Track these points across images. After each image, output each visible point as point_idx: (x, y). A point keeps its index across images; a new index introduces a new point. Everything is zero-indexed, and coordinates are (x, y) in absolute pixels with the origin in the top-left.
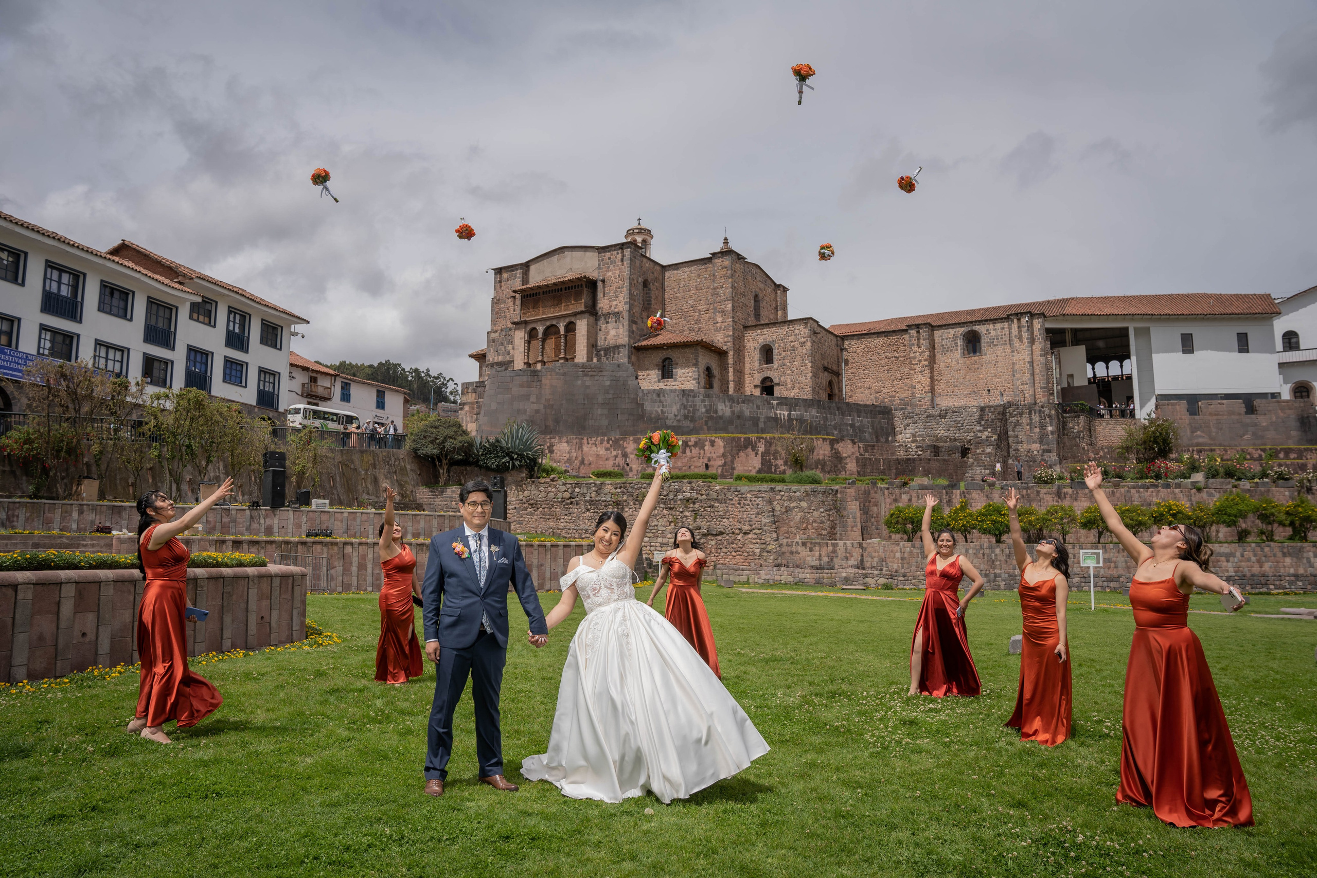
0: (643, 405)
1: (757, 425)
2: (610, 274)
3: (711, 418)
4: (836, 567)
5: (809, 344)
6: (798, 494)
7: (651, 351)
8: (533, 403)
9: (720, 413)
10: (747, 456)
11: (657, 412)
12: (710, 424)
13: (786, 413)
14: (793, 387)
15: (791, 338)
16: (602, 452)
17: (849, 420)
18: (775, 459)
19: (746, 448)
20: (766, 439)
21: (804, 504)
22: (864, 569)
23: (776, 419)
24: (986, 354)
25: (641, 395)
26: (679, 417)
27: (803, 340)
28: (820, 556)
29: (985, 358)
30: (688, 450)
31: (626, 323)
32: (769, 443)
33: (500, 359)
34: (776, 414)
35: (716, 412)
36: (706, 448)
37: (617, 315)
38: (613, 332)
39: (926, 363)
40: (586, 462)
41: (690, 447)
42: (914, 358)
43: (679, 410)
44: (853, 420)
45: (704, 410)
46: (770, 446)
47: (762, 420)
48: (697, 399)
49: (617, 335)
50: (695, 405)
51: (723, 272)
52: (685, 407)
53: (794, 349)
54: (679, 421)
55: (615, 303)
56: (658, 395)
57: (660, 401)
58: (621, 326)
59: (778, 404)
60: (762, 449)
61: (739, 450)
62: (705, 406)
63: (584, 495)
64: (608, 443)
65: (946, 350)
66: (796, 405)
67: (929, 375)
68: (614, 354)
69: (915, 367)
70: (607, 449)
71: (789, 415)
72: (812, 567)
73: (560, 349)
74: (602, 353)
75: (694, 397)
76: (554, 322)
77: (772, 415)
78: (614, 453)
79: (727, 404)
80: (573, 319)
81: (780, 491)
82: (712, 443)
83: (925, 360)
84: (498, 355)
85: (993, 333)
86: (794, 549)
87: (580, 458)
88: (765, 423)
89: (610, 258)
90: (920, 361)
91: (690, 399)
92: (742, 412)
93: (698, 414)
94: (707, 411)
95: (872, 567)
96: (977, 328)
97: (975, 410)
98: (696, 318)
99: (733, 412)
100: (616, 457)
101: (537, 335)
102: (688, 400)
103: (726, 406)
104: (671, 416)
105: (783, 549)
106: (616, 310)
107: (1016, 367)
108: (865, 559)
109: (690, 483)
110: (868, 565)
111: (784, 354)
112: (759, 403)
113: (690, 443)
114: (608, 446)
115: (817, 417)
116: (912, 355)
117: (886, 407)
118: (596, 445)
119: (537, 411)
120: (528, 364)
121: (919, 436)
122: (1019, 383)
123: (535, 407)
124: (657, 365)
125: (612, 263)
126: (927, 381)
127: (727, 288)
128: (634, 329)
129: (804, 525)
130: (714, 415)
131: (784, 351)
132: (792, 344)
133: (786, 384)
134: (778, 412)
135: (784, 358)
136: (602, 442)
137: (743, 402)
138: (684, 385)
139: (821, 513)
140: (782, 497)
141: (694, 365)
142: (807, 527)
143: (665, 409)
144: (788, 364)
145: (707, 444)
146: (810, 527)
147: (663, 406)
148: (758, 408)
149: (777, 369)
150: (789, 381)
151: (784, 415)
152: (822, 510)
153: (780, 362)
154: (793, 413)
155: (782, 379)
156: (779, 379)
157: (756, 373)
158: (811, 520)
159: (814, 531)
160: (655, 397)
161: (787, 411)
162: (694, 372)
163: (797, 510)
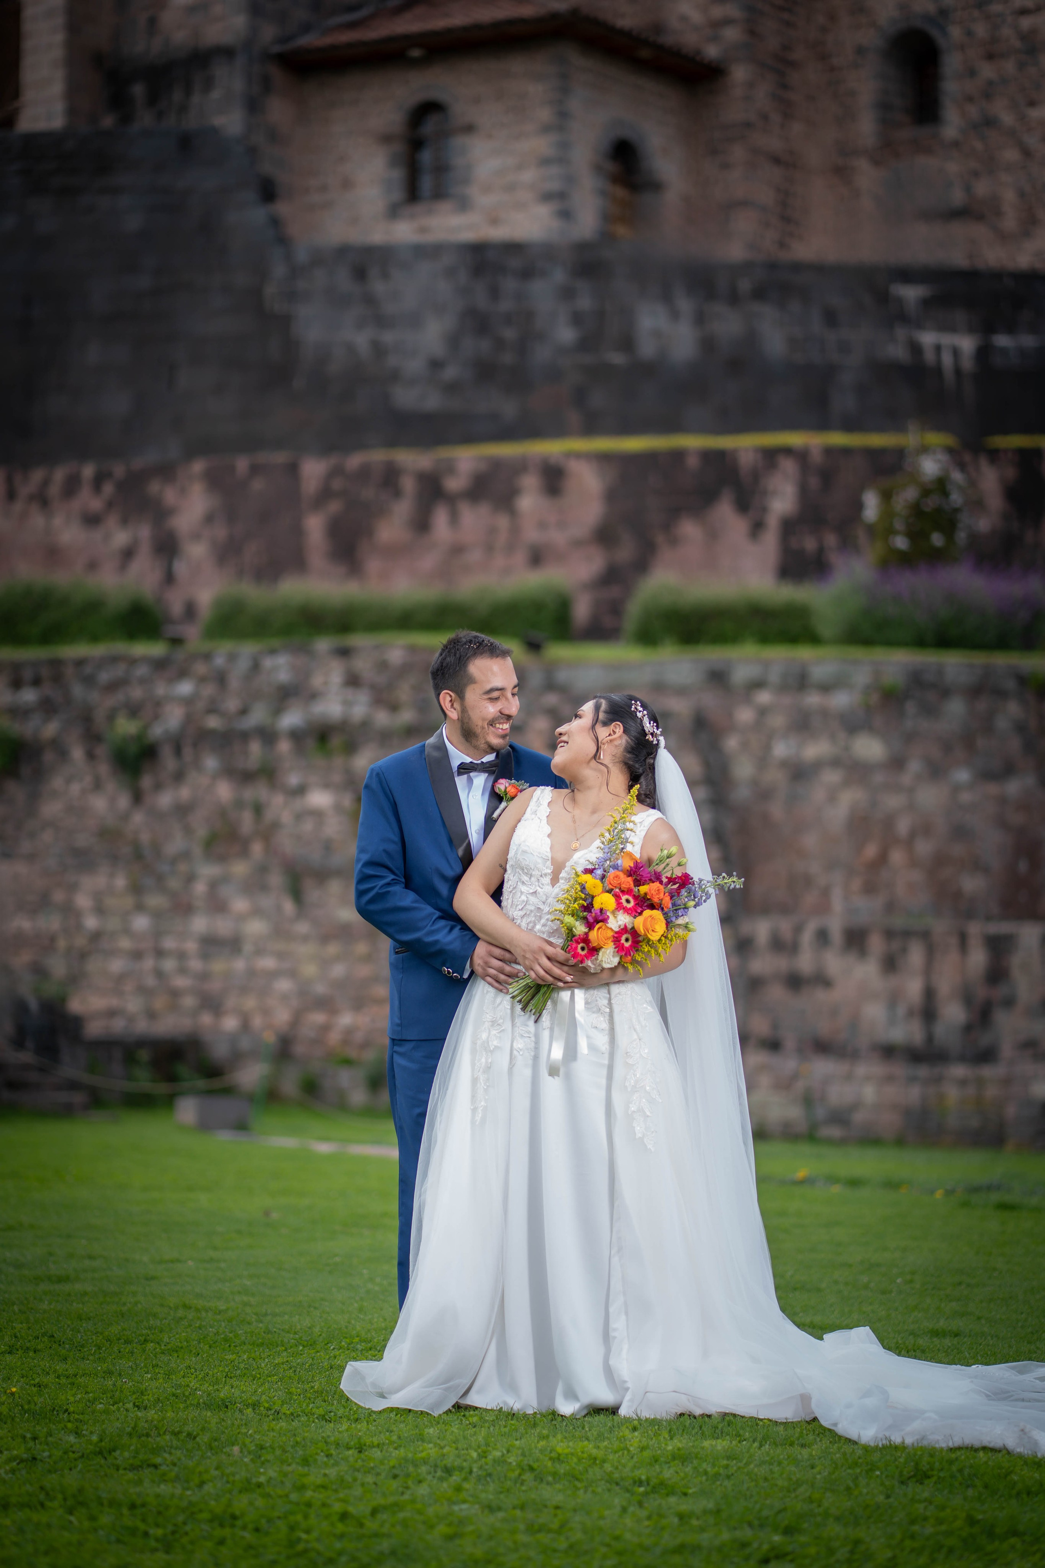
0: (285, 321)
4: (1007, 1050)
6: (841, 700)
9: (647, 349)
10: (710, 535)
11: (351, 349)
13: (967, 344)
14: (1030, 222)
16: (69, 534)
19: (709, 498)
20: (803, 455)
21: (871, 747)
25: (283, 271)
26: (451, 373)
28: (929, 994)
30: (441, 518)
34: (916, 349)
35: (627, 343)
41: (451, 498)
43: (453, 341)
45: (568, 335)
47: (846, 378)
50: (530, 315)
52: (483, 326)
54: (452, 388)
56: (360, 274)
57: (370, 300)
59: (927, 303)
62: (577, 319)
64: (98, 489)
68: (188, 90)
70: (91, 520)
71: (983, 353)
72: (888, 1051)
75: (527, 273)
77: (897, 351)
78: (121, 538)
81: (758, 684)
86: (805, 962)
92: (748, 341)
93: (542, 354)
94: (586, 344)
99: (708, 344)
100: (128, 554)
102: (495, 293)
103: (675, 317)
104: (415, 366)
109: (344, 653)
111: (987, 71)
112: (837, 302)
113: (451, 484)
114: (97, 503)
118: (45, 504)
124: (386, 139)
129: (871, 851)
130: (617, 358)
131: (990, 57)
132: (1026, 23)
133: (998, 213)
134: (928, 338)
135: (988, 93)
136: (71, 487)
137: (759, 294)
138: (494, 221)
139: (956, 789)
140: (763, 712)
141: (546, 129)
142: (882, 859)
143: (388, 337)
144: (1007, 118)
145: (530, 483)
146: (897, 857)
147: (382, 321)
148: (831, 318)
149: (956, 144)
150: (1009, 196)
151: (956, 352)
152: (962, 775)
153: (973, 111)
154: (1002, 341)
155: (982, 188)
156: (968, 189)
157: (863, 165)
158: (903, 826)
159: (917, 876)
160: (344, 280)
161: (971, 330)
162: (545, 162)
163: (831, 777)
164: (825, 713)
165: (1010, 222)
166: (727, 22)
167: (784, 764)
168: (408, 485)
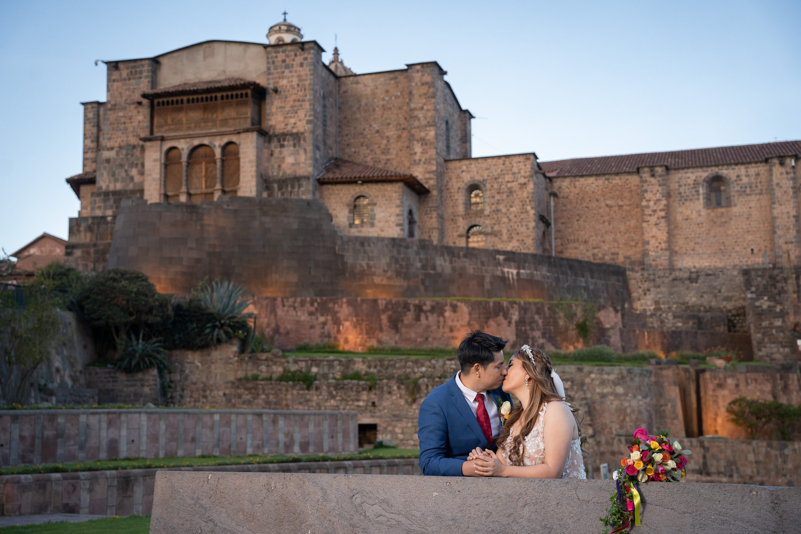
0: (342, 257)
1: (483, 285)
2: (284, 82)
3: (427, 275)
5: (531, 186)
7: (339, 187)
8: (191, 249)
9: (439, 270)
10: (499, 325)
11: (361, 266)
12: (427, 283)
13: (515, 272)
14: (511, 238)
15: (508, 178)
16: (304, 317)
17: (582, 282)
18: (532, 329)
19: (497, 315)
20: (519, 304)
21: (620, 390)
22: (708, 474)
23: (504, 279)
24: (735, 205)
25: (339, 242)
26: (389, 274)
27: (522, 180)
29: (735, 210)
30: (423, 317)
31: (310, 148)
32: (524, 309)
33: (119, 186)
34: (503, 273)
35: (434, 268)
36: (447, 314)
37: (297, 137)
38: (290, 160)
39: (663, 214)
40: (282, 331)
41: (425, 312)
42: (648, 207)
43: (389, 265)
44: (586, 282)
45: (419, 265)
46: (525, 313)
47: (488, 280)
48: (410, 251)
49: (296, 164)
50: (408, 259)
51: (424, 89)
52: (397, 261)
53: (511, 192)
55: (292, 121)
56: (362, 244)
57: (365, 252)
58: (302, 152)
59: (505, 260)
60: (515, 317)
61: (488, 318)
62: (420, 260)
63: (325, 376)
64: (312, 305)
65: (684, 199)
66: (525, 262)
67: (666, 229)
68: (293, 187)
69: (648, 218)
70: (311, 314)
71: (518, 274)
73: (214, 177)
74: (276, 186)
76: (206, 141)
77: (499, 273)
78: (322, 319)
79: (447, 258)
80: (234, 138)
82: (454, 308)
83: (662, 210)
84: (116, 180)
85: (745, 180)
86: (615, 448)
87: (273, 325)
88: (491, 283)
89: (284, 61)
90: (655, 211)
91: (402, 250)
92: (463, 269)
93: (413, 270)
94: (424, 267)
95: (719, 473)
96: (724, 172)
97: (735, 273)
98: (383, 146)
99: (454, 269)
100: (324, 324)
101: (180, 157)
102: (399, 252)
103: (445, 261)
104: (379, 271)
105: (602, 449)
106: (295, 131)
107: (778, 222)
108: (709, 462)
110: (713, 469)
111: (498, 197)
112: (484, 259)
113: (425, 308)
114: (312, 309)
115: (548, 278)
116: (644, 203)
117: (619, 267)
118: (295, 308)
119: (198, 261)
120: (166, 196)
121: (664, 303)
122: (781, 241)
123: (195, 255)
124: (348, 205)
125: (287, 67)
126: (662, 235)
127: (428, 110)
128: (318, 156)
129: (621, 418)
130: (432, 272)
131: (499, 193)
132: (509, 185)
133: (501, 235)
134: (506, 270)
135: (498, 203)
136: (303, 304)
137: (465, 256)
138: (382, 231)
139: (639, 400)
140: (593, 380)
141: (398, 206)
142: (624, 420)
143: (371, 263)
144: (504, 210)
145: (448, 308)
146: (627, 419)
147: (369, 259)
148: (483, 264)
149: (488, 216)
150: (505, 231)
151: (512, 273)
152: (640, 397)
153: (494, 207)
154: (522, 271)
155: (496, 228)
156: (492, 228)
157: (461, 219)
158: (628, 411)
159: (632, 424)
160: (358, 246)
161: (515, 268)
162: (398, 215)
163: (611, 398)
164: (609, 380)
165: (505, 237)
166: (431, 179)
167: (599, 394)
168: (412, 307)
